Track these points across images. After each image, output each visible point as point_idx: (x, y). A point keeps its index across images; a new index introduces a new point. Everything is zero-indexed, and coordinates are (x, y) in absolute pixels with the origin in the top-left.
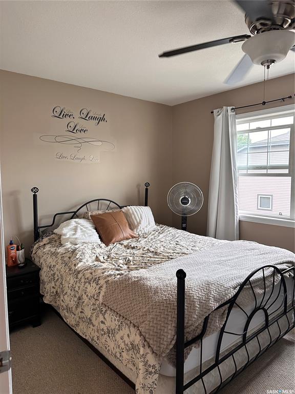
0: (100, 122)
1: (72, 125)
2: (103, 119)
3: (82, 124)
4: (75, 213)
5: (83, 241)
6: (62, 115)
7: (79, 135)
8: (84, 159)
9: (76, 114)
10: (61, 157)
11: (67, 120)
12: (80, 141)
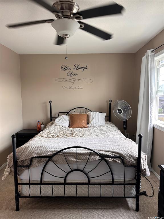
0: (85, 69)
1: (70, 73)
2: (86, 68)
3: (75, 72)
4: (68, 113)
5: (59, 125)
6: (65, 69)
7: (73, 77)
8: (75, 88)
9: (72, 68)
10: (65, 88)
11: (68, 70)
12: (74, 80)
